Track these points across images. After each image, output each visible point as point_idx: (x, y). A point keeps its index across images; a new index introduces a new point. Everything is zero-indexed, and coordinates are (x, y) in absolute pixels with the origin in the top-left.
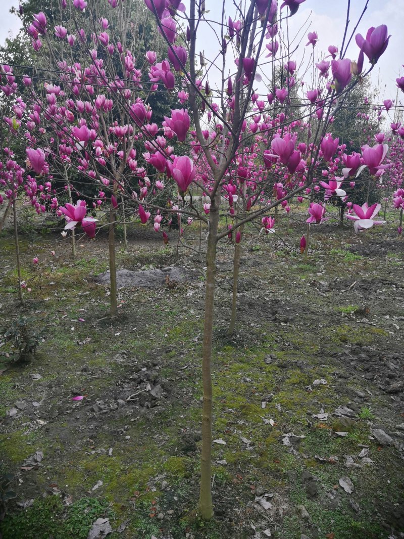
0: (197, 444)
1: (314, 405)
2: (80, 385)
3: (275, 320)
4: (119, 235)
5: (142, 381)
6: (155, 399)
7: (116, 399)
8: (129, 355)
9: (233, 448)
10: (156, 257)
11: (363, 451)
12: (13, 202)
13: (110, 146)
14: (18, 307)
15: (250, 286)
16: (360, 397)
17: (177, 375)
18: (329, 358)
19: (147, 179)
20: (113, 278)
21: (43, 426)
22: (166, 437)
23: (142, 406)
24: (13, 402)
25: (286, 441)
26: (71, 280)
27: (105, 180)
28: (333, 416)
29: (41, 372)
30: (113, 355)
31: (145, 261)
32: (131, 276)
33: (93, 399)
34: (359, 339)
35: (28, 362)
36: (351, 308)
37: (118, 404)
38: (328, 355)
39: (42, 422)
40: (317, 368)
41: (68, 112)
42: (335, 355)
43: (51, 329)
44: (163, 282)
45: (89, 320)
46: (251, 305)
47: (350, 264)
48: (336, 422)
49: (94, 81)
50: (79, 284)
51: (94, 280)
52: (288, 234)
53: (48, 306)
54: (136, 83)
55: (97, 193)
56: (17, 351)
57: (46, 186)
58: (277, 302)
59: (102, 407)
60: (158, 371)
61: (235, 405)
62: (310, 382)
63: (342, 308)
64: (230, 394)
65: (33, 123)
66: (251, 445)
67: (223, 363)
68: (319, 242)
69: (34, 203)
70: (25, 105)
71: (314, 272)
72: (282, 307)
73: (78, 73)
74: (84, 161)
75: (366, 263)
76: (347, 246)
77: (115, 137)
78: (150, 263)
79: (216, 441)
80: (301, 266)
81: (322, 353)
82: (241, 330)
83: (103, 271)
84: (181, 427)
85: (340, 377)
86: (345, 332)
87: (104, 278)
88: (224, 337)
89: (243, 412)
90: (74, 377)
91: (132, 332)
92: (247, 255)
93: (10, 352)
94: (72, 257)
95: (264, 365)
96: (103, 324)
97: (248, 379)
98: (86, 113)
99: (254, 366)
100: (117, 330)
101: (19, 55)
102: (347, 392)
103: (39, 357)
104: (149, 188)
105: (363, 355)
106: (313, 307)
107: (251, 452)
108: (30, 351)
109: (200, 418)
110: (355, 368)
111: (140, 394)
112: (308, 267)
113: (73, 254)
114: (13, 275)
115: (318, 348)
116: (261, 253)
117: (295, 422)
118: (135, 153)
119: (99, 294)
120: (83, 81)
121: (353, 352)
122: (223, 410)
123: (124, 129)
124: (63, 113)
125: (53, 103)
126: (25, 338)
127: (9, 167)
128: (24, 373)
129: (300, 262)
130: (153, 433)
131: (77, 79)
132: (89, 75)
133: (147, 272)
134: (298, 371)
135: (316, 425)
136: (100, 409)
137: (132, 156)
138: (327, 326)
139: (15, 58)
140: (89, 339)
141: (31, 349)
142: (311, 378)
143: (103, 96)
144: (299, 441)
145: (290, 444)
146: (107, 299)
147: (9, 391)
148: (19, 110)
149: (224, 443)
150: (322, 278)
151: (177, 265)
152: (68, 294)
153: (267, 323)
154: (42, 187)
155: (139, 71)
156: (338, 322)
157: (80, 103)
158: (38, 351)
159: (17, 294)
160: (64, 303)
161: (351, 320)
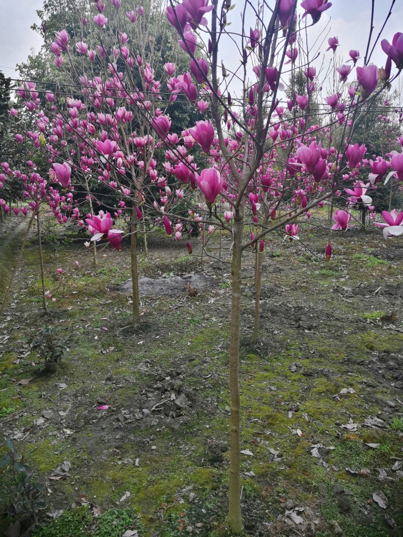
0: (224, 454)
1: (342, 414)
2: (105, 394)
3: (299, 327)
4: (140, 244)
5: (166, 390)
6: (179, 408)
7: (141, 408)
8: (152, 364)
9: (260, 459)
10: (176, 265)
11: (397, 463)
12: (37, 214)
13: (131, 157)
14: (42, 316)
15: (271, 292)
16: (391, 407)
17: (201, 384)
18: (356, 367)
19: (167, 188)
20: (135, 287)
21: (70, 436)
22: (192, 447)
23: (167, 415)
24: (39, 411)
25: (315, 452)
26: (93, 289)
27: (126, 191)
28: (363, 426)
29: (66, 381)
30: (136, 364)
31: (165, 268)
32: (152, 284)
33: (118, 408)
34: (386, 346)
35: (53, 372)
36: (377, 314)
37: (143, 413)
38: (354, 363)
39: (68, 432)
40: (344, 377)
41: (90, 125)
42: (362, 363)
43: (75, 338)
44: (184, 290)
45: (112, 328)
46: (274, 312)
47: (373, 268)
48: (366, 433)
49: (114, 94)
50: (101, 293)
51: (116, 288)
52: (309, 239)
53: (71, 316)
54: (156, 95)
55: (117, 202)
56: (43, 360)
57: (67, 197)
58: (300, 308)
59: (128, 416)
60: (182, 380)
61: (261, 415)
62: (337, 391)
63: (367, 314)
64: (255, 404)
65: (56, 137)
66: (279, 456)
67: (247, 372)
68: (340, 247)
69: (56, 214)
70: (47, 119)
71: (337, 278)
72: (305, 314)
73: (99, 87)
74: (105, 172)
75: (390, 268)
76: (370, 250)
77: (135, 147)
78: (170, 271)
79: (243, 452)
80: (324, 271)
81: (349, 361)
82: (264, 338)
83: (124, 279)
84: (207, 437)
85: (369, 386)
86: (371, 339)
87: (125, 287)
88: (248, 345)
89: (270, 421)
90: (99, 387)
91: (155, 340)
92: (267, 261)
93: (36, 361)
94: (94, 266)
95: (289, 373)
96: (126, 333)
97: (272, 388)
98: (107, 125)
99: (279, 374)
100: (140, 339)
101: (40, 71)
102: (377, 402)
103: (64, 367)
104: (170, 197)
105: (392, 363)
106: (337, 314)
107: (279, 463)
108: (56, 360)
109: (226, 429)
110: (383, 376)
111: (164, 404)
112: (331, 272)
113: (94, 263)
114: (37, 285)
115: (344, 356)
116: (281, 259)
117: (323, 432)
118: (155, 163)
119: (121, 302)
120: (104, 95)
121: (381, 360)
122: (249, 419)
123: (143, 139)
124: (85, 126)
125: (75, 117)
126: (51, 348)
127: (33, 180)
128: (50, 383)
129: (322, 268)
130: (179, 444)
131: (98, 93)
132: (109, 88)
133: (168, 280)
134: (324, 380)
135: (345, 435)
136: (126, 419)
137: (152, 165)
138: (352, 333)
139: (37, 74)
140: (112, 348)
141: (56, 358)
142: (338, 387)
143: (124, 108)
144: (328, 452)
145: (319, 456)
146: (129, 308)
147: (36, 401)
148: (42, 125)
149: (251, 454)
150: (345, 284)
151: (197, 272)
152: (90, 303)
153: (291, 331)
154: (64, 197)
155: (158, 83)
156: (364, 329)
157: (101, 116)
158: (63, 360)
159: (41, 304)
160: (87, 312)
161: (377, 326)
